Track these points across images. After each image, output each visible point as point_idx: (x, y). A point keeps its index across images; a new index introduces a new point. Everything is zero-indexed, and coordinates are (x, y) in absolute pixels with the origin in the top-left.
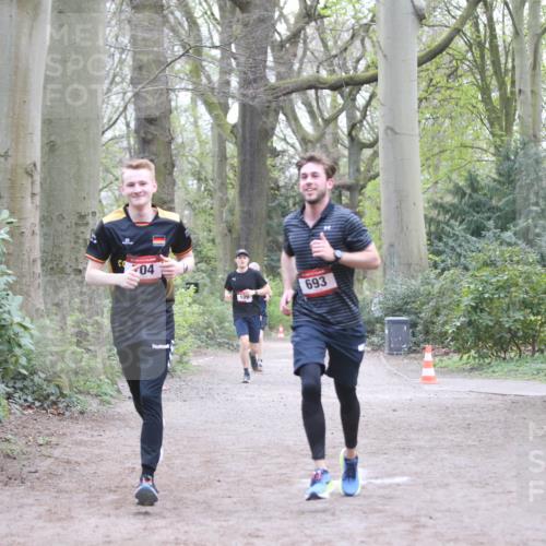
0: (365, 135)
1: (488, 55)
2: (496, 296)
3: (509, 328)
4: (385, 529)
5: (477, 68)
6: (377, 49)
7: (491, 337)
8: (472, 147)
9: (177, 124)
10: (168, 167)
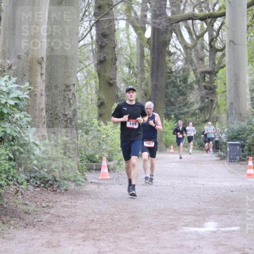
0: (218, 45)
9: (118, 38)
10: (113, 60)
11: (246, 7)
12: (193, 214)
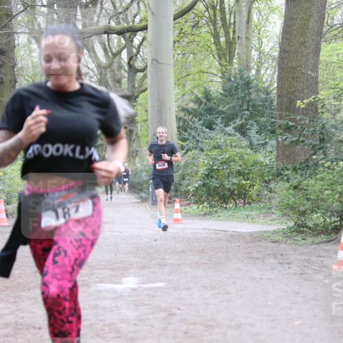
0: (139, 64)
1: (218, 13)
2: (221, 168)
3: (229, 189)
4: (149, 316)
5: (212, 22)
6: (147, 9)
7: (218, 194)
8: (207, 73)
9: (18, 55)
10: (13, 82)
11: (172, 18)
12: (110, 267)
